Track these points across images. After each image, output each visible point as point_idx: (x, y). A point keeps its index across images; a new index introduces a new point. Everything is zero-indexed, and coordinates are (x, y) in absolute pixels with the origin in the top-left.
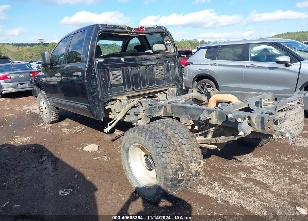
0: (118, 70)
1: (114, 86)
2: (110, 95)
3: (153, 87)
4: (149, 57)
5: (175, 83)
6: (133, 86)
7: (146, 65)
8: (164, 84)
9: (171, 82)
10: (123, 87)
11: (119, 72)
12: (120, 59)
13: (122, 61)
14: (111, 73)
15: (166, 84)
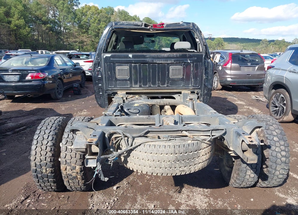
0: (125, 65)
1: (119, 80)
2: (114, 88)
3: (165, 87)
4: (164, 55)
5: (197, 87)
6: (140, 82)
7: (159, 63)
8: (181, 85)
9: (192, 84)
10: (129, 82)
11: (126, 67)
12: (128, 55)
13: (130, 57)
14: (118, 68)
15: (183, 85)
